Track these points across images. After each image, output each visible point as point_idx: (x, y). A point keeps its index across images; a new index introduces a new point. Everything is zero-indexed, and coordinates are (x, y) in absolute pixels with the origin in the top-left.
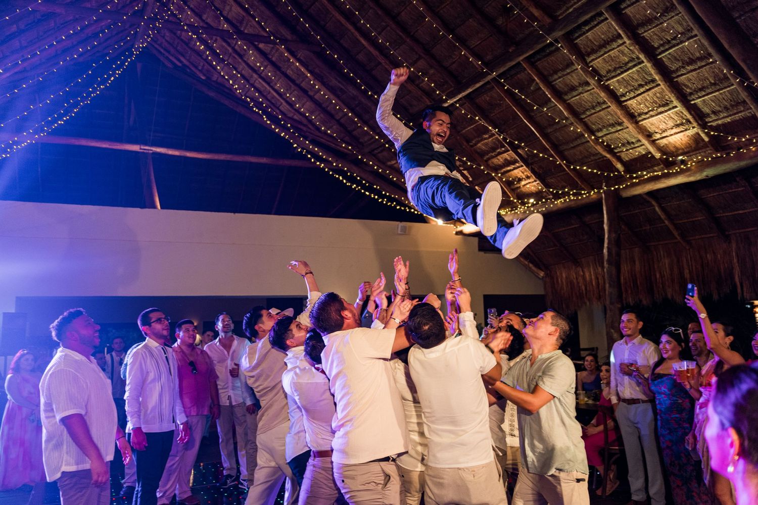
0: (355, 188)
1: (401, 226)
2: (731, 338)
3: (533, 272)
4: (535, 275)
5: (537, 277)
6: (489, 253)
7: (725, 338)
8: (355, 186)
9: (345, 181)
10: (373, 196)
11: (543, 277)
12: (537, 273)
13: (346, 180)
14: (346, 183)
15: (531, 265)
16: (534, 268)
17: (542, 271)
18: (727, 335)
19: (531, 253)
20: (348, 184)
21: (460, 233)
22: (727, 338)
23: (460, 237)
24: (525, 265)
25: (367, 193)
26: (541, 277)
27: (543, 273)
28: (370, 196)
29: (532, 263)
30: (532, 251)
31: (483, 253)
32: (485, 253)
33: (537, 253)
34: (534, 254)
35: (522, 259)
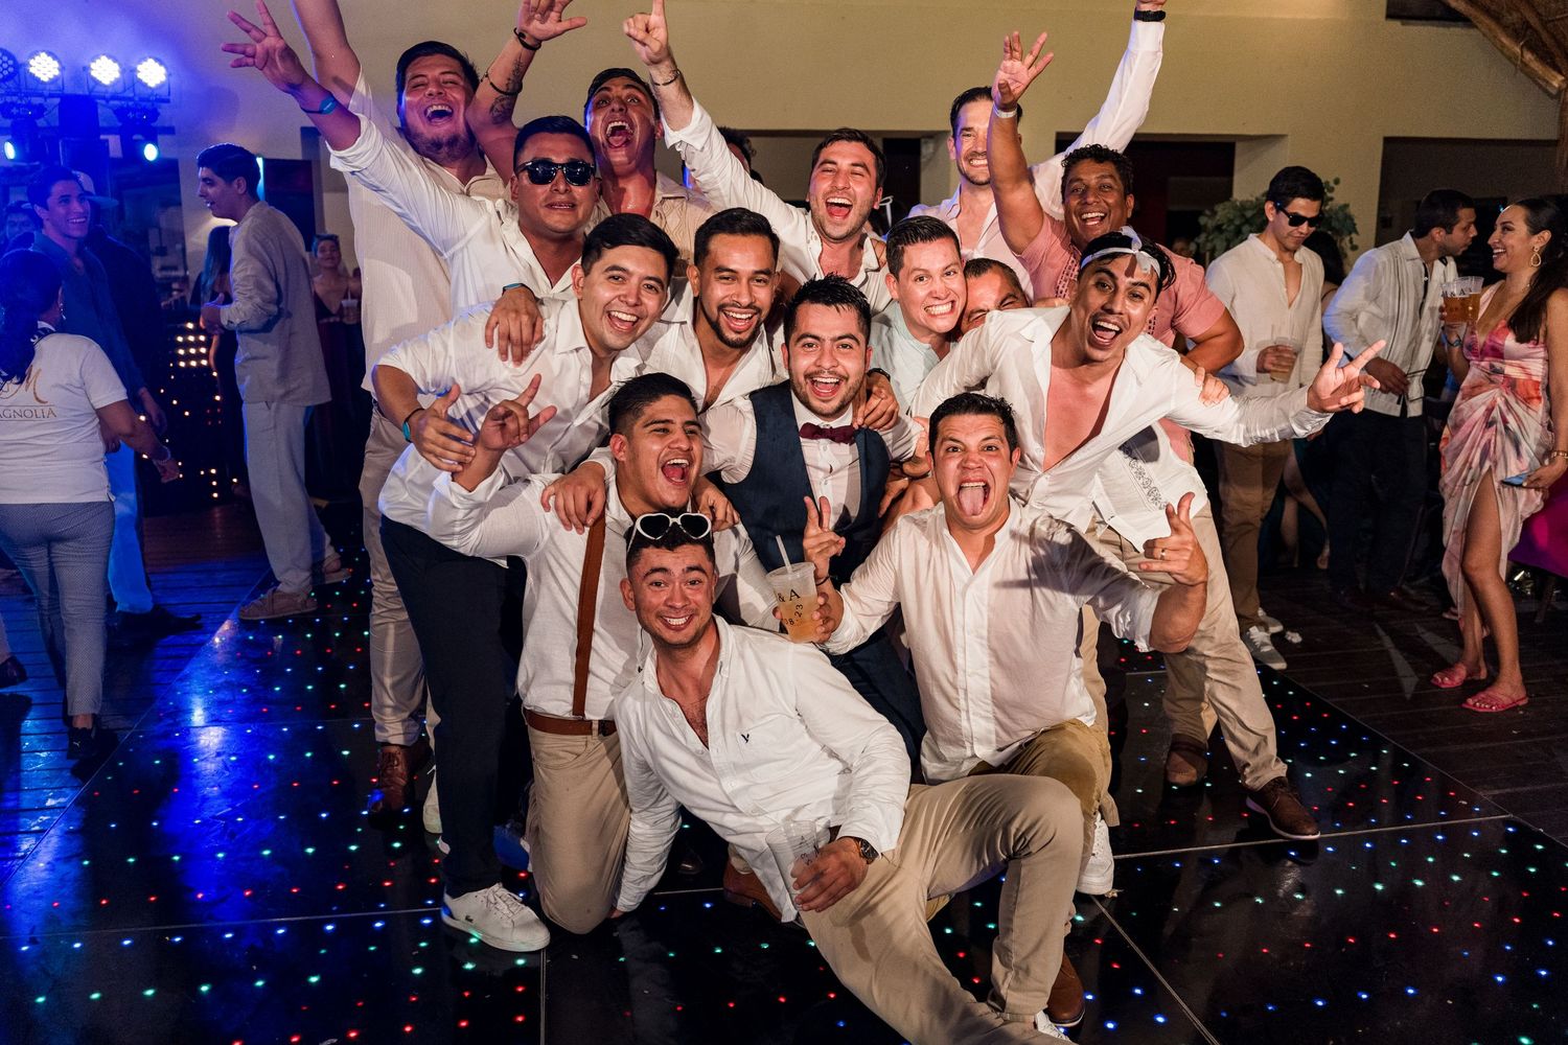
2: (1547, 235)
3: (1532, 76)
4: (1538, 84)
5: (1546, 91)
6: (1414, 25)
7: (1529, 238)
11: (1560, 90)
12: (1544, 80)
15: (1528, 56)
16: (1536, 66)
17: (1560, 72)
18: (1535, 230)
19: (1533, 21)
22: (1536, 236)
24: (1511, 58)
26: (1554, 92)
27: (1561, 78)
29: (1532, 50)
30: (1538, 14)
31: (1397, 24)
32: (1403, 24)
33: (1550, 21)
34: (1544, 24)
35: (1505, 40)
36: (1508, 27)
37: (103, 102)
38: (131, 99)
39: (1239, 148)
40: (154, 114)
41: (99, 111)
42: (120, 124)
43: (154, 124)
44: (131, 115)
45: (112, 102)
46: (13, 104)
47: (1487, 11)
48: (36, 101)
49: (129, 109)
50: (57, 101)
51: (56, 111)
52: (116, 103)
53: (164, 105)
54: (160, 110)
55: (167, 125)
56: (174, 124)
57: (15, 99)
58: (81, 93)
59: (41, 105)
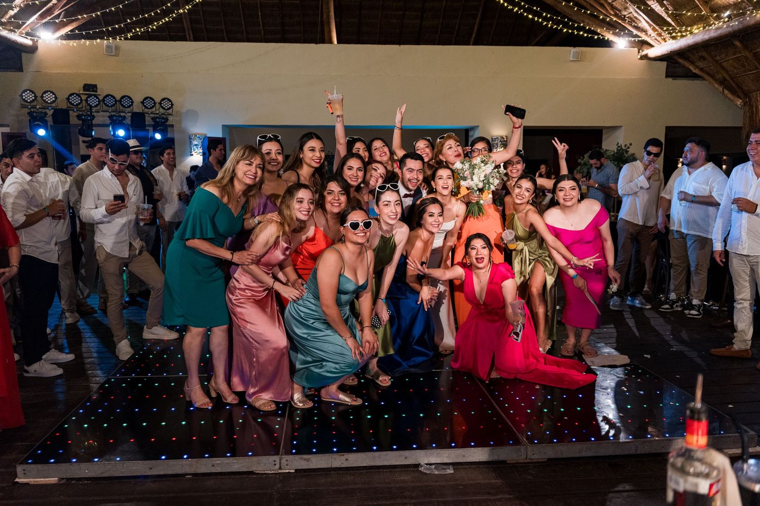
0: (517, 11)
1: (574, 52)
3: (728, 100)
6: (679, 80)
8: (517, 9)
9: (506, 4)
10: (536, 19)
11: (740, 106)
12: (734, 102)
13: (508, 3)
14: (508, 6)
15: (726, 91)
16: (730, 96)
17: (740, 98)
19: (727, 77)
20: (509, 7)
21: (645, 57)
23: (644, 62)
24: (719, 92)
25: (530, 16)
27: (741, 101)
28: (533, 19)
29: (728, 89)
30: (730, 75)
31: (670, 79)
32: (673, 79)
33: (735, 77)
34: (732, 79)
35: (716, 85)
36: (718, 80)
37: (148, 115)
38: (158, 114)
39: (604, 131)
40: (167, 120)
41: (146, 118)
42: (153, 123)
43: (167, 123)
44: (158, 120)
45: (151, 115)
46: (114, 115)
47: (708, 74)
48: (122, 114)
49: (157, 118)
50: (131, 114)
51: (130, 118)
52: (153, 115)
53: (171, 116)
54: (169, 118)
55: (171, 124)
56: (174, 124)
57: (115, 113)
58: (138, 111)
59: (124, 116)
